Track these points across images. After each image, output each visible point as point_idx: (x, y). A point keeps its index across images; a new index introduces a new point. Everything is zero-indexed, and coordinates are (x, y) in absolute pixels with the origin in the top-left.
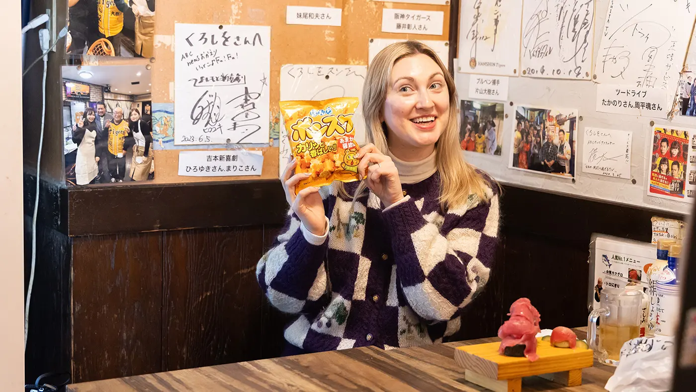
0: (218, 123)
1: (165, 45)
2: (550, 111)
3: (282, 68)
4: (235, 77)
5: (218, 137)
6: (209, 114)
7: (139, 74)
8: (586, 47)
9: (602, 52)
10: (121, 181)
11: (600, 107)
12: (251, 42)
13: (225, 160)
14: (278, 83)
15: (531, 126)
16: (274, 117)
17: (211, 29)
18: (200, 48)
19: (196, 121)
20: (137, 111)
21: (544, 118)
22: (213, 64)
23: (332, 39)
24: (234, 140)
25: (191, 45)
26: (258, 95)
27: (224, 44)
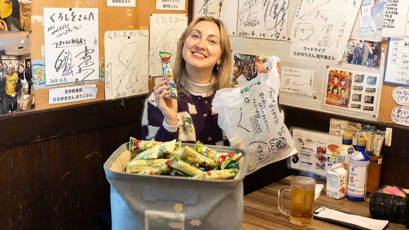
0: (71, 69)
1: (38, 22)
2: (259, 56)
3: (105, 33)
4: (79, 40)
5: (71, 78)
6: (65, 65)
7: (23, 42)
8: (283, 22)
9: (294, 26)
10: (15, 112)
11: (292, 56)
12: (88, 18)
13: (75, 92)
14: (103, 42)
16: (101, 63)
17: (65, 11)
18: (59, 23)
19: (58, 69)
20: (23, 66)
21: (254, 60)
22: (67, 33)
23: (131, 15)
24: (80, 80)
25: (54, 21)
26: (93, 51)
27: (73, 20)
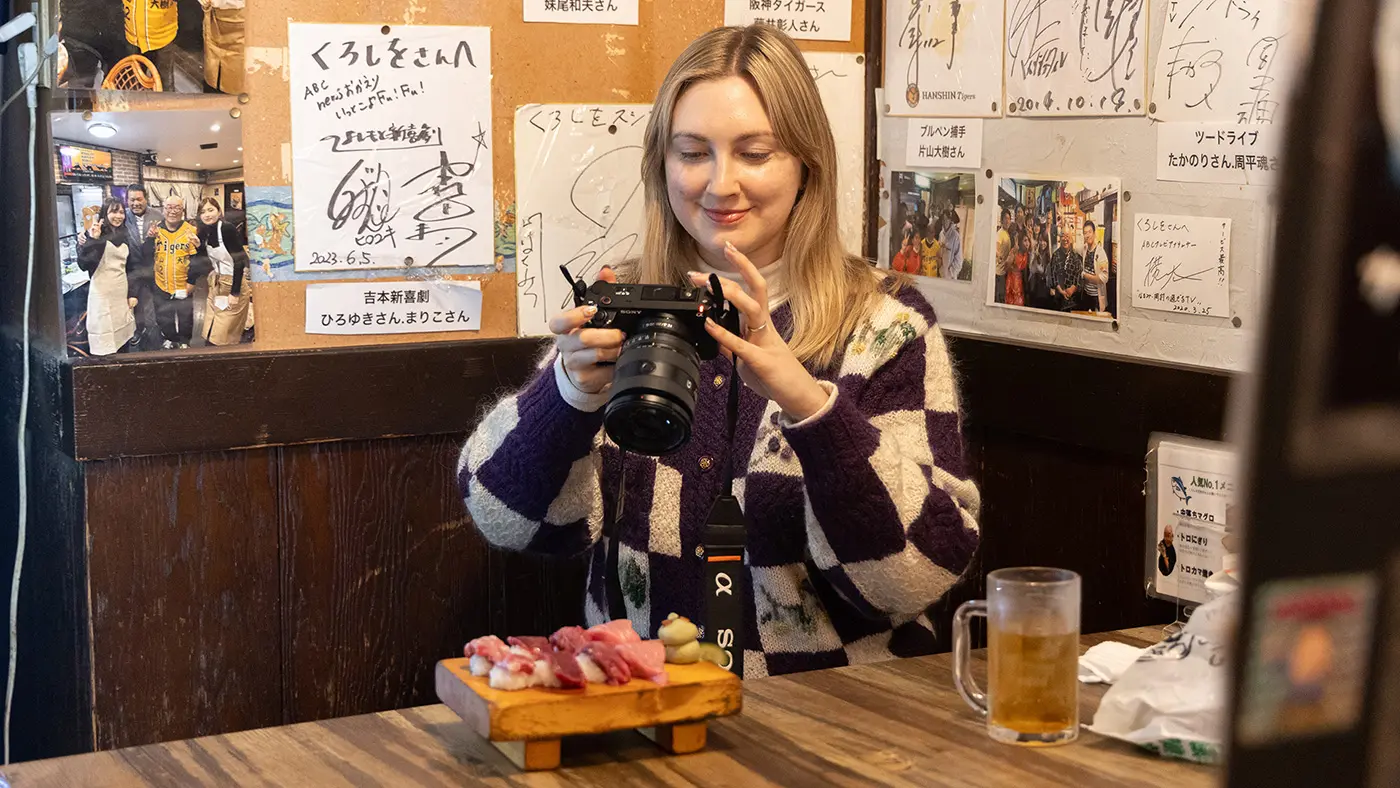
0: (385, 225)
1: (268, 68)
2: (1066, 183)
3: (517, 113)
4: (418, 130)
5: (386, 254)
6: (366, 208)
7: (216, 128)
8: (1133, 46)
9: (1165, 56)
10: (184, 346)
11: (1164, 171)
12: (451, 58)
13: (404, 301)
14: (510, 141)
15: (1028, 216)
16: (503, 211)
17: (366, 34)
18: (341, 73)
19: (340, 222)
20: (214, 203)
21: (1054, 200)
22: (371, 106)
23: (622, 52)
24: (421, 260)
25: (324, 67)
26: (468, 167)
27: (394, 64)
